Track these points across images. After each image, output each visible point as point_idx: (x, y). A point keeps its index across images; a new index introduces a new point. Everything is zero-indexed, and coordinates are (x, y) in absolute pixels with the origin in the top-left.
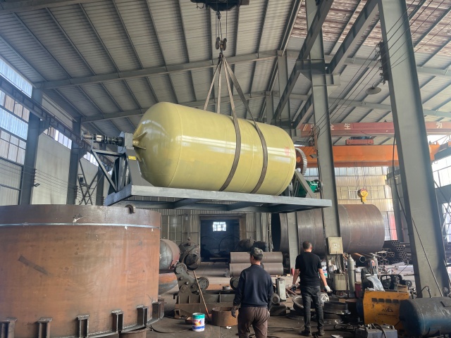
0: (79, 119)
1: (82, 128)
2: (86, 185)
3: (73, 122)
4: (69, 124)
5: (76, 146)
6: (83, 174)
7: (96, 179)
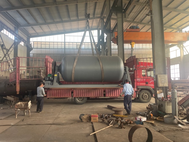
2: (5, 49)
6: (3, 42)
7: (13, 46)
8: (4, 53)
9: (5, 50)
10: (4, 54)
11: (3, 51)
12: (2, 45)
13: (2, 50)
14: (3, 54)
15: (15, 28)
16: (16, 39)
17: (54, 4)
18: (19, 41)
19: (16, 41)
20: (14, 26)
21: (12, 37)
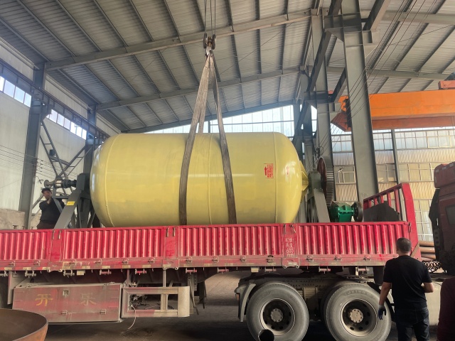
0: (43, 65)
1: (48, 77)
2: (58, 160)
3: (34, 69)
4: (28, 71)
5: (37, 103)
6: (52, 143)
7: (83, 154)
8: (55, 172)
9: (57, 164)
10: (57, 174)
11: (54, 167)
12: (51, 151)
13: (52, 163)
14: (54, 174)
15: (89, 111)
16: (91, 137)
17: (173, 40)
18: (97, 141)
19: (91, 141)
20: (86, 106)
21: (81, 133)
